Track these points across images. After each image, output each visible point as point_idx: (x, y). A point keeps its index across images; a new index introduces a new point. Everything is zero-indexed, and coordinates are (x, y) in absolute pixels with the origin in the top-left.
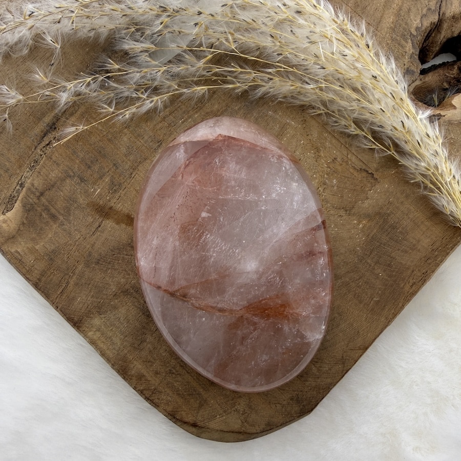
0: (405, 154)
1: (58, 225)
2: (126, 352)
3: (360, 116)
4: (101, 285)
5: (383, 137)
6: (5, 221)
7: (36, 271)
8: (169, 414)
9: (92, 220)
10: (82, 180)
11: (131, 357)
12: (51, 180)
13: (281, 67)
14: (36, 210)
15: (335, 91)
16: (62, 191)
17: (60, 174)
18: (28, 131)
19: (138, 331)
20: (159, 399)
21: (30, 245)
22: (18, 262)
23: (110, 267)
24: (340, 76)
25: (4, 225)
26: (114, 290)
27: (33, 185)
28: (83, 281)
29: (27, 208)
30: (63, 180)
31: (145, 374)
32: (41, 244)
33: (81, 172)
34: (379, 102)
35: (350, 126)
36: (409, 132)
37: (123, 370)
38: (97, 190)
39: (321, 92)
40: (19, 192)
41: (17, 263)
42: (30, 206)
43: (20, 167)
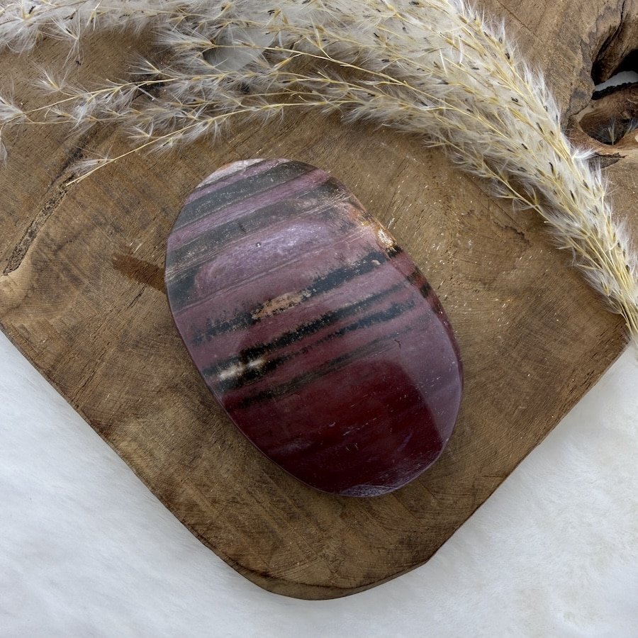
0: (552, 209)
1: (81, 291)
2: (172, 471)
3: (493, 153)
4: (139, 377)
5: (525, 184)
6: (7, 284)
7: (49, 356)
8: (230, 558)
9: (129, 286)
10: (117, 229)
11: (179, 479)
12: (73, 228)
13: (386, 79)
14: (52, 270)
15: (461, 117)
16: (88, 244)
17: (86, 221)
18: (43, 159)
19: (190, 442)
20: (217, 537)
21: (41, 319)
22: (24, 341)
23: (153, 351)
24: (469, 96)
25: (5, 289)
26: (158, 384)
27: (48, 235)
28: (115, 371)
29: (39, 267)
30: (90, 229)
31: (198, 502)
32: (58, 317)
33: (117, 219)
34: (520, 134)
35: (480, 166)
36: (560, 178)
37: (168, 497)
38: (138, 244)
39: (441, 117)
40: (27, 244)
41: (23, 343)
42: (42, 264)
43: (30, 209)
